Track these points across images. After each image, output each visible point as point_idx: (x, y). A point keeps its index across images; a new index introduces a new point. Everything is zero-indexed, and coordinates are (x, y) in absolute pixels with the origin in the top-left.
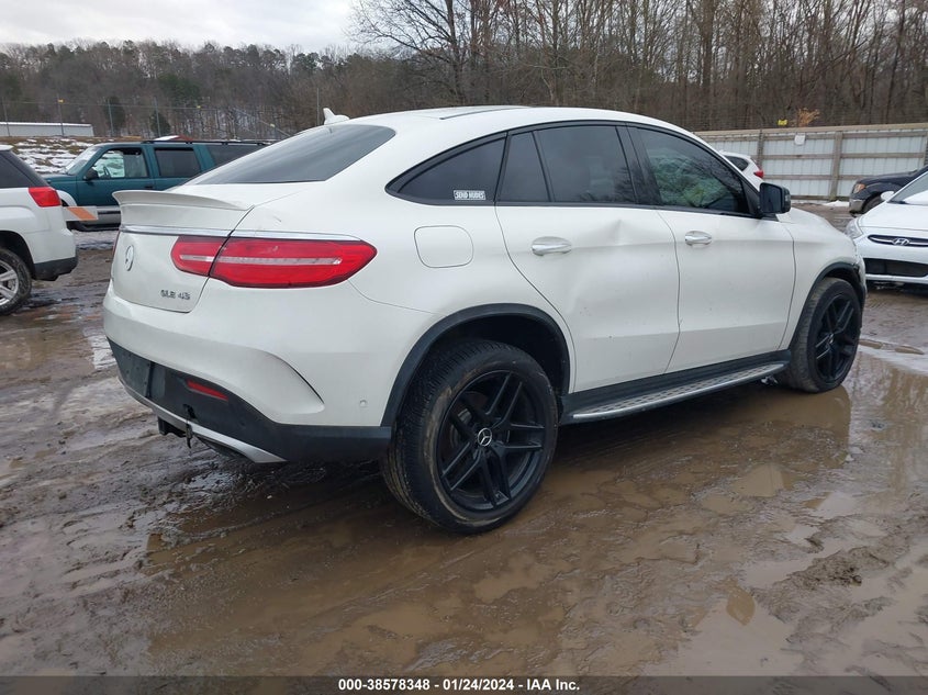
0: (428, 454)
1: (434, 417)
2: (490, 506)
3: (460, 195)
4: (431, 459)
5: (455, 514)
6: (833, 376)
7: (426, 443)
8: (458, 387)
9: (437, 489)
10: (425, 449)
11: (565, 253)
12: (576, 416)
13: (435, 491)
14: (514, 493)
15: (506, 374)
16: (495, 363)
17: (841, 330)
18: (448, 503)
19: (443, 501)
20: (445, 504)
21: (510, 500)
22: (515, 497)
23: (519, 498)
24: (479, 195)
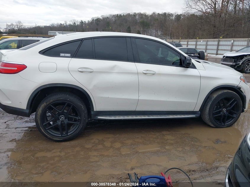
0: (38, 118)
1: (40, 110)
2: (60, 135)
3: (62, 55)
4: (39, 120)
5: (47, 135)
6: (224, 123)
7: (38, 116)
8: (48, 103)
9: (41, 128)
10: (37, 117)
11: (91, 72)
12: (98, 117)
13: (40, 128)
14: (69, 134)
15: (66, 102)
16: (61, 99)
17: (229, 108)
18: (45, 132)
19: (43, 131)
20: (44, 132)
21: (67, 135)
22: (69, 135)
23: (70, 136)
24: (69, 55)
